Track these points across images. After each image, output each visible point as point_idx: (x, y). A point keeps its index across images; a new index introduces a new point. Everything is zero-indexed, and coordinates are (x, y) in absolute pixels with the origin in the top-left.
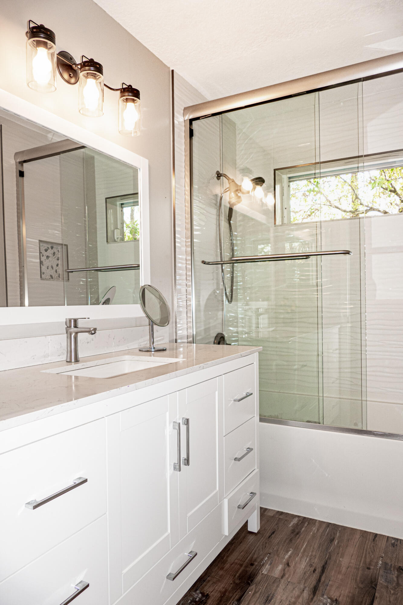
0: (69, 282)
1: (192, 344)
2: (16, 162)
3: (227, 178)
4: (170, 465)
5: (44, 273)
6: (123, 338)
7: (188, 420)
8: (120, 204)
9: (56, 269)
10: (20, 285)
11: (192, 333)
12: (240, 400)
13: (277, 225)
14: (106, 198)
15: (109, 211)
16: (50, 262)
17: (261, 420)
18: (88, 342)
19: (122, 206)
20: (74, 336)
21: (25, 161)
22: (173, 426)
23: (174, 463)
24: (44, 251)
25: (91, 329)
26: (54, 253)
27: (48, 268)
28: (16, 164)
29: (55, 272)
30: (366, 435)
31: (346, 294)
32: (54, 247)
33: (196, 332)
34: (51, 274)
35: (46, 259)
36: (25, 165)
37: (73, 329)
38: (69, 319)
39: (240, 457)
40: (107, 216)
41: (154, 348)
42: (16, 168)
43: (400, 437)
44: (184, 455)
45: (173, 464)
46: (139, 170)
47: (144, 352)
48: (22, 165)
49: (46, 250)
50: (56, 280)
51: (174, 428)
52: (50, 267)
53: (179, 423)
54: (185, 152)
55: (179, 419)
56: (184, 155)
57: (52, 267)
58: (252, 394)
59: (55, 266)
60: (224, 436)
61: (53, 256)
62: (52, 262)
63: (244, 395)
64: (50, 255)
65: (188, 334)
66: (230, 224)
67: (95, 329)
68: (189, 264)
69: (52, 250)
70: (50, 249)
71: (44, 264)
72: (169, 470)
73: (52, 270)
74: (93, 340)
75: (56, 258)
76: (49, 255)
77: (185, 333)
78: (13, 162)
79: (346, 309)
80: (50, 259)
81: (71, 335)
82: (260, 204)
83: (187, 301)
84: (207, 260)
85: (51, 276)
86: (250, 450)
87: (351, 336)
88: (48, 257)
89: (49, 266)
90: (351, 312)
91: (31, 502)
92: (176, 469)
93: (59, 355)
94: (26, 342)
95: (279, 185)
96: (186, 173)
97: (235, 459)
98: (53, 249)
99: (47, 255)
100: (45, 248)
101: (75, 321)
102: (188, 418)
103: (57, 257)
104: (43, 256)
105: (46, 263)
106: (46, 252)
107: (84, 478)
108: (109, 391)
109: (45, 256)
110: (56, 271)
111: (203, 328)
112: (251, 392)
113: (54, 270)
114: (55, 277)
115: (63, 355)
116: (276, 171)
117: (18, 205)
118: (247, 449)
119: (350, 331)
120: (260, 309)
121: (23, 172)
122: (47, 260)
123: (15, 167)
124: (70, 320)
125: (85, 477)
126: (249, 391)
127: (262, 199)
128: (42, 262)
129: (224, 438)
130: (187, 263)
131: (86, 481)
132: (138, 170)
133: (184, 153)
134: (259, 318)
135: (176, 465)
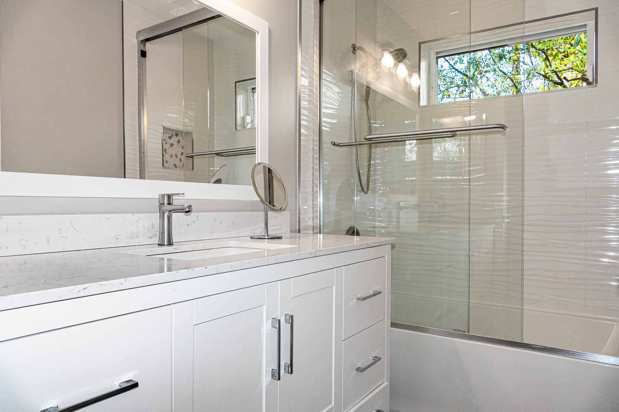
0: (193, 171)
1: (319, 234)
2: (138, 41)
3: (364, 51)
4: (267, 371)
5: (167, 162)
6: (233, 223)
7: (292, 317)
8: (251, 88)
9: (181, 157)
10: (140, 172)
11: (319, 224)
12: (364, 299)
13: (421, 106)
14: (236, 82)
15: (238, 96)
16: (174, 150)
17: (393, 325)
18: (188, 225)
19: (254, 91)
20: (167, 216)
21: (148, 40)
22: (272, 323)
23: (273, 369)
24: (168, 139)
25: (185, 207)
26: (179, 141)
27: (171, 157)
28: (138, 43)
29: (179, 161)
30: (521, 348)
31: (503, 184)
32: (179, 134)
33: (323, 224)
34: (174, 163)
35: (169, 147)
36: (148, 44)
37: (166, 207)
38: (161, 194)
39: (364, 367)
40: (237, 100)
41: (268, 236)
42: (138, 48)
43: (565, 352)
44: (285, 360)
45: (271, 370)
46: (257, 34)
47: (255, 239)
48: (145, 45)
49: (170, 138)
50: (179, 169)
51: (273, 327)
52: (174, 156)
53: (279, 321)
54: (315, 18)
55: (281, 316)
56: (313, 22)
57: (176, 156)
58: (380, 293)
59: (179, 156)
60: (343, 341)
61: (178, 144)
62: (176, 150)
63: (371, 292)
64: (175, 143)
65: (315, 225)
66: (367, 104)
67: (190, 207)
68: (316, 145)
69: (177, 138)
70: (175, 136)
71: (167, 152)
72: (266, 379)
73: (176, 159)
74: (194, 223)
75: (181, 147)
76: (173, 143)
77: (311, 223)
78: (135, 41)
79: (502, 201)
80: (174, 147)
81: (164, 213)
82: (404, 85)
83: (314, 188)
84: (337, 141)
85: (175, 165)
86: (377, 359)
87: (508, 234)
88: (172, 145)
89: (173, 154)
90: (507, 205)
91: (49, 409)
92: (274, 377)
93: (151, 237)
94: (108, 219)
95: (425, 62)
96: (315, 42)
97: (358, 369)
98: (178, 136)
99: (171, 143)
100: (169, 135)
101: (169, 196)
102: (292, 314)
103: (182, 145)
104: (166, 143)
105: (170, 151)
106: (169, 140)
107: (134, 381)
108: (176, 271)
109: (169, 143)
110: (181, 160)
111: (333, 219)
112: (380, 290)
113: (179, 159)
114: (179, 166)
115: (155, 237)
116: (422, 45)
117: (139, 87)
118: (374, 358)
119: (506, 227)
120: (401, 203)
121: (145, 52)
122: (171, 148)
123: (137, 46)
124: (163, 196)
125: (136, 380)
126: (377, 288)
127: (405, 78)
128: (165, 150)
129: (343, 342)
130: (314, 144)
131: (136, 385)
132: (255, 33)
133: (313, 20)
134: (400, 212)
135: (274, 372)
